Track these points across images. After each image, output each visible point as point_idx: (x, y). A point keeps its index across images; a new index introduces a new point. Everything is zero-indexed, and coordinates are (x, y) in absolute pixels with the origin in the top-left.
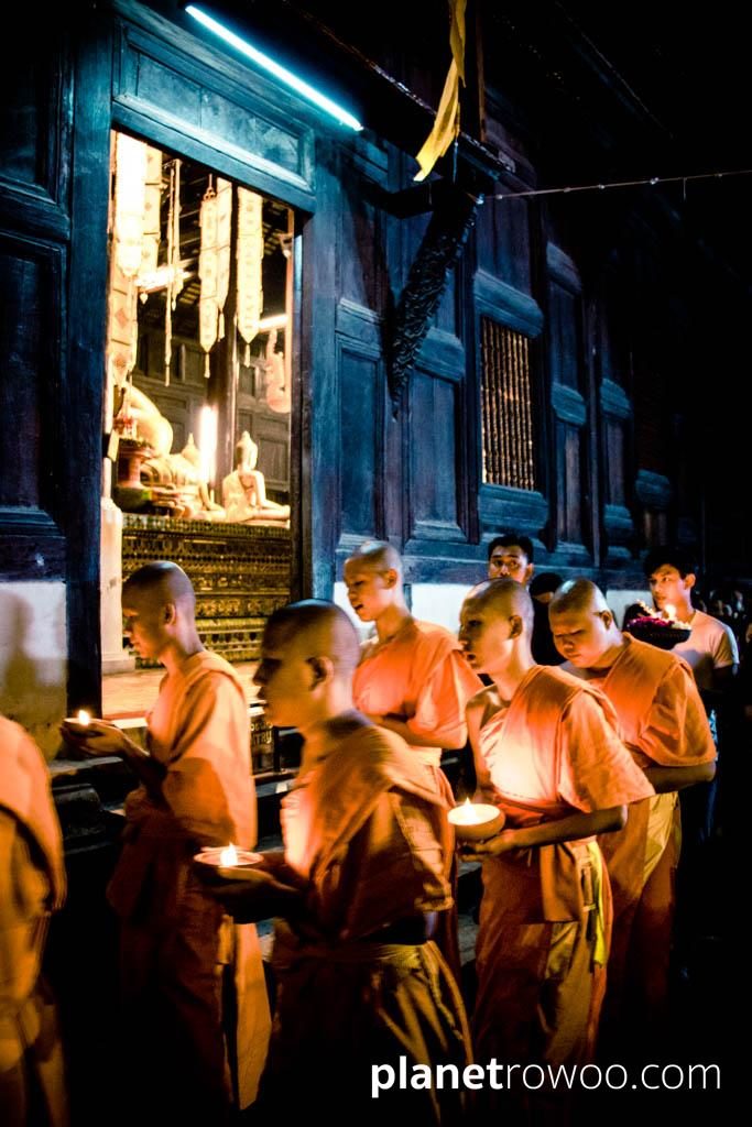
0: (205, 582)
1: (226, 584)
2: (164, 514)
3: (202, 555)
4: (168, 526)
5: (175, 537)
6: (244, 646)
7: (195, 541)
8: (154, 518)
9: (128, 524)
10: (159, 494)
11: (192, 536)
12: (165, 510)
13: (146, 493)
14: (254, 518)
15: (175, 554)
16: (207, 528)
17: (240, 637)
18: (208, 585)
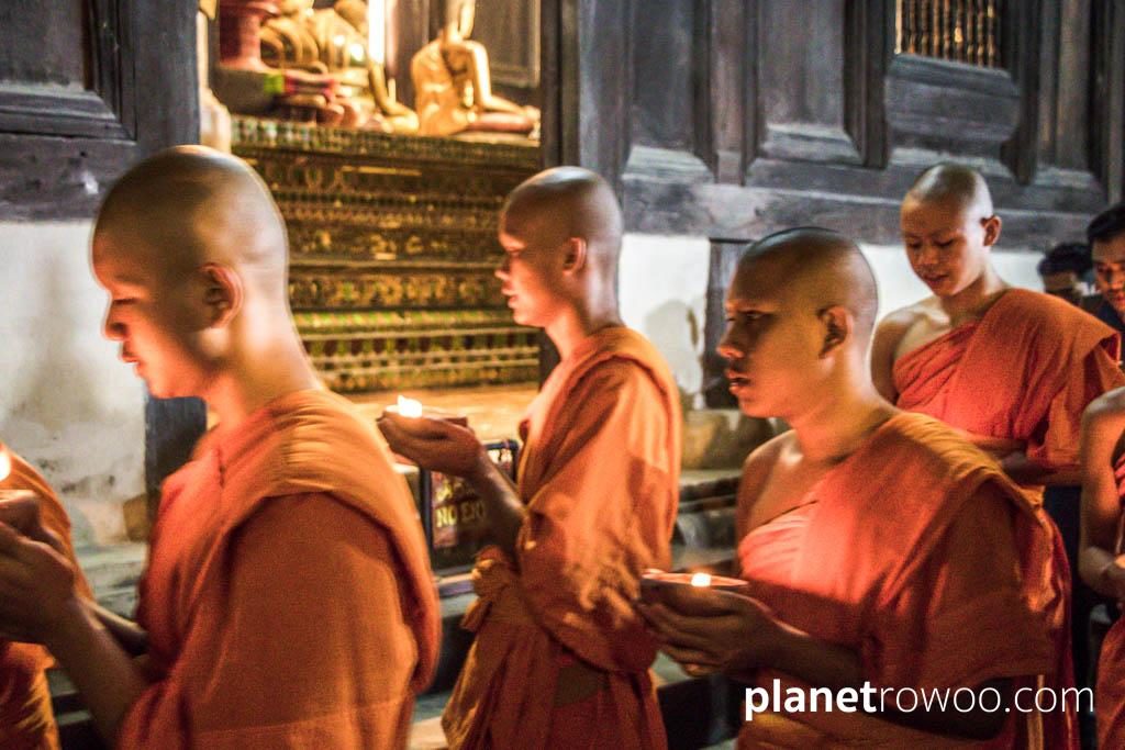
0: (383, 244)
1: (419, 249)
2: (306, 119)
3: (377, 195)
4: (316, 141)
5: (326, 161)
6: (454, 360)
7: (365, 170)
8: (289, 125)
9: (242, 136)
10: (297, 83)
11: (359, 160)
12: (308, 112)
13: (273, 80)
14: (469, 129)
15: (328, 192)
16: (387, 145)
17: (446, 343)
18: (388, 250)
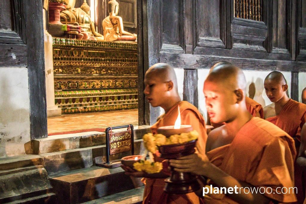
0: (95, 71)
1: (105, 73)
2: (73, 38)
3: (93, 58)
4: (76, 43)
5: (79, 49)
6: (115, 103)
7: (89, 51)
8: (69, 39)
9: (56, 43)
10: (71, 28)
11: (88, 48)
12: (74, 36)
13: (64, 27)
15: (80, 58)
16: (95, 44)
17: (113, 98)
18: (96, 73)
